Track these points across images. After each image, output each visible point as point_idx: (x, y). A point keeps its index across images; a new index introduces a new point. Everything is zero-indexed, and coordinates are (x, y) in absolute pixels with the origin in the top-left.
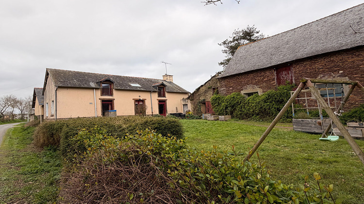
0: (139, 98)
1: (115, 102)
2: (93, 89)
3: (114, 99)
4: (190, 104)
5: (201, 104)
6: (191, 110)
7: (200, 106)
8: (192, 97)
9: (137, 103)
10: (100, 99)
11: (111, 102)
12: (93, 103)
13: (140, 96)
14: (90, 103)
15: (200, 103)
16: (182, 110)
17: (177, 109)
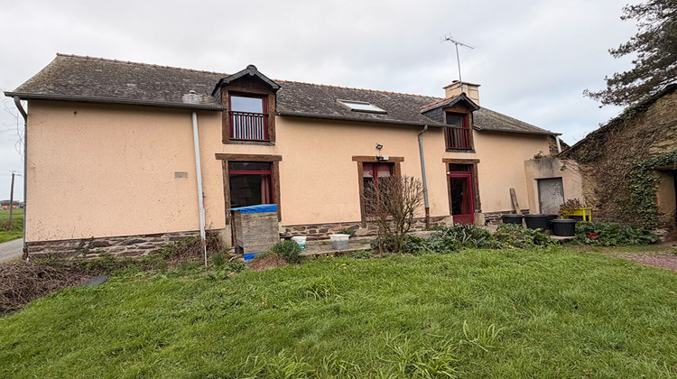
0: (375, 153)
1: (284, 171)
2: (188, 111)
3: (279, 158)
4: (578, 178)
5: (655, 177)
6: (582, 201)
7: (649, 184)
8: (594, 148)
9: (368, 174)
10: (218, 156)
11: (267, 168)
12: (190, 174)
13: (379, 147)
14: (178, 175)
15: (648, 169)
16: (531, 199)
17: (513, 195)
